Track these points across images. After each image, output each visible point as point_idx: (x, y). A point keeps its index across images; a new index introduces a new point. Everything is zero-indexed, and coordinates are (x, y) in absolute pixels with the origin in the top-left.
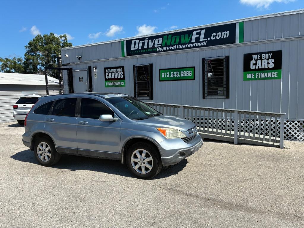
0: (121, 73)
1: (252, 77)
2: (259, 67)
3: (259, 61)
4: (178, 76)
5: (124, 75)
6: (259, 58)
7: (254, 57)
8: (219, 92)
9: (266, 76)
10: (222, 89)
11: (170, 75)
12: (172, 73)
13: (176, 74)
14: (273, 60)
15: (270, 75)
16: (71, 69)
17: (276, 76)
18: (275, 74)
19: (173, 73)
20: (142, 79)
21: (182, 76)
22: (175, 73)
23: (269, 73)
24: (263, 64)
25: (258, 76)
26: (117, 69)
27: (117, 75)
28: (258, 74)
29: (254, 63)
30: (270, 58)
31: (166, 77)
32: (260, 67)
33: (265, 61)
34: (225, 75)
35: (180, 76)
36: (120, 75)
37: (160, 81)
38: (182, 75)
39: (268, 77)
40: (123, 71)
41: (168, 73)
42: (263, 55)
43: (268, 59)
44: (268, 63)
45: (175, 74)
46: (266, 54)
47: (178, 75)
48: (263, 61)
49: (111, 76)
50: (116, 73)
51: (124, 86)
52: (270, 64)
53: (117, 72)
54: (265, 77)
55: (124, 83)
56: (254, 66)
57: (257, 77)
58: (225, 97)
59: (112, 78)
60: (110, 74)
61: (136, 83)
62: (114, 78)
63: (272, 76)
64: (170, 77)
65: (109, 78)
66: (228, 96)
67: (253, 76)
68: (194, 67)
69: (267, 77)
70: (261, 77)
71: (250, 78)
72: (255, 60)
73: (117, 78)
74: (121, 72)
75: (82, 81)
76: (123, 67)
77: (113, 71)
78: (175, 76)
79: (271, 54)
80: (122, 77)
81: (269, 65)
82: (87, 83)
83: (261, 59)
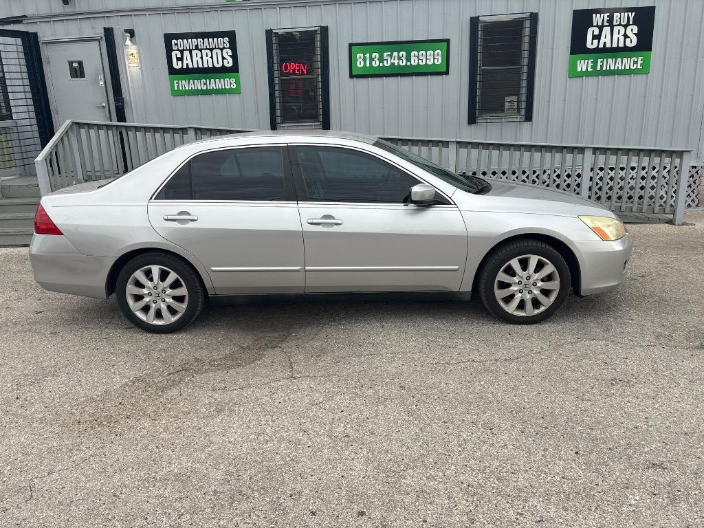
0: (224, 51)
1: (589, 69)
2: (605, 43)
3: (607, 30)
4: (403, 63)
5: (234, 57)
6: (608, 21)
7: (597, 19)
8: (507, 105)
9: (619, 66)
10: (514, 98)
11: (381, 60)
12: (388, 55)
13: (399, 58)
14: (635, 29)
15: (626, 63)
16: (35, 35)
17: (639, 67)
18: (636, 63)
19: (391, 56)
20: (294, 70)
21: (416, 63)
22: (395, 54)
23: (625, 59)
24: (616, 36)
25: (602, 66)
26: (211, 40)
27: (212, 57)
28: (602, 62)
29: (595, 34)
30: (631, 23)
31: (368, 64)
32: (608, 45)
33: (619, 30)
34: (525, 61)
35: (409, 64)
36: (223, 58)
37: (352, 76)
38: (414, 62)
39: (623, 68)
40: (233, 46)
41: (376, 55)
42: (615, 14)
43: (626, 26)
44: (626, 36)
45: (396, 59)
46: (623, 14)
47: (405, 61)
48: (616, 29)
49: (189, 62)
50: (209, 52)
51: (236, 92)
52: (629, 37)
53: (211, 50)
54: (616, 68)
55: (237, 83)
56: (596, 42)
57: (599, 69)
58: (523, 119)
59: (196, 66)
60: (186, 54)
61: (276, 81)
62: (201, 66)
63: (632, 67)
64: (381, 65)
65: (185, 67)
66: (529, 117)
67: (590, 64)
68: (448, 41)
69: (620, 68)
70: (608, 69)
71: (584, 69)
72: (597, 26)
73: (211, 66)
74: (224, 48)
75: (82, 75)
76: (231, 35)
77: (197, 46)
78: (396, 64)
79: (634, 13)
80: (229, 63)
81: (628, 40)
82: (102, 83)
83: (612, 26)
